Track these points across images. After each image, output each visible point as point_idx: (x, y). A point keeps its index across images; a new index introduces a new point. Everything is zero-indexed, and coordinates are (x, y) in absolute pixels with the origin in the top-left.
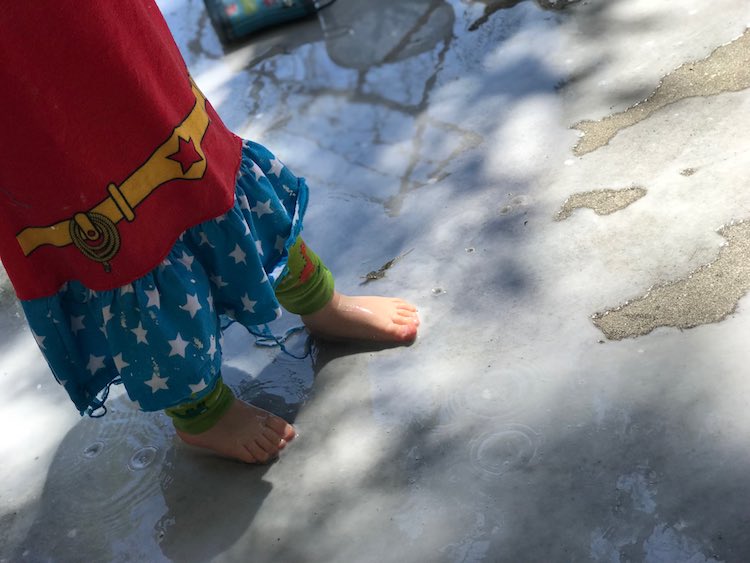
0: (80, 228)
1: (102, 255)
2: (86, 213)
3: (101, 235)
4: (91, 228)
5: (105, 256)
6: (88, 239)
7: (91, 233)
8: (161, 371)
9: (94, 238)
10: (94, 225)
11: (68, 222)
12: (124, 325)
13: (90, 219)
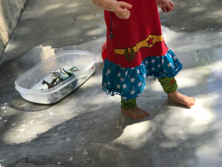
0: (128, 51)
1: (130, 59)
2: (131, 48)
3: (132, 54)
4: (130, 51)
5: (131, 59)
6: (128, 54)
7: (130, 53)
8: (134, 89)
9: (130, 54)
10: (131, 51)
11: (125, 49)
12: (129, 77)
13: (131, 49)
